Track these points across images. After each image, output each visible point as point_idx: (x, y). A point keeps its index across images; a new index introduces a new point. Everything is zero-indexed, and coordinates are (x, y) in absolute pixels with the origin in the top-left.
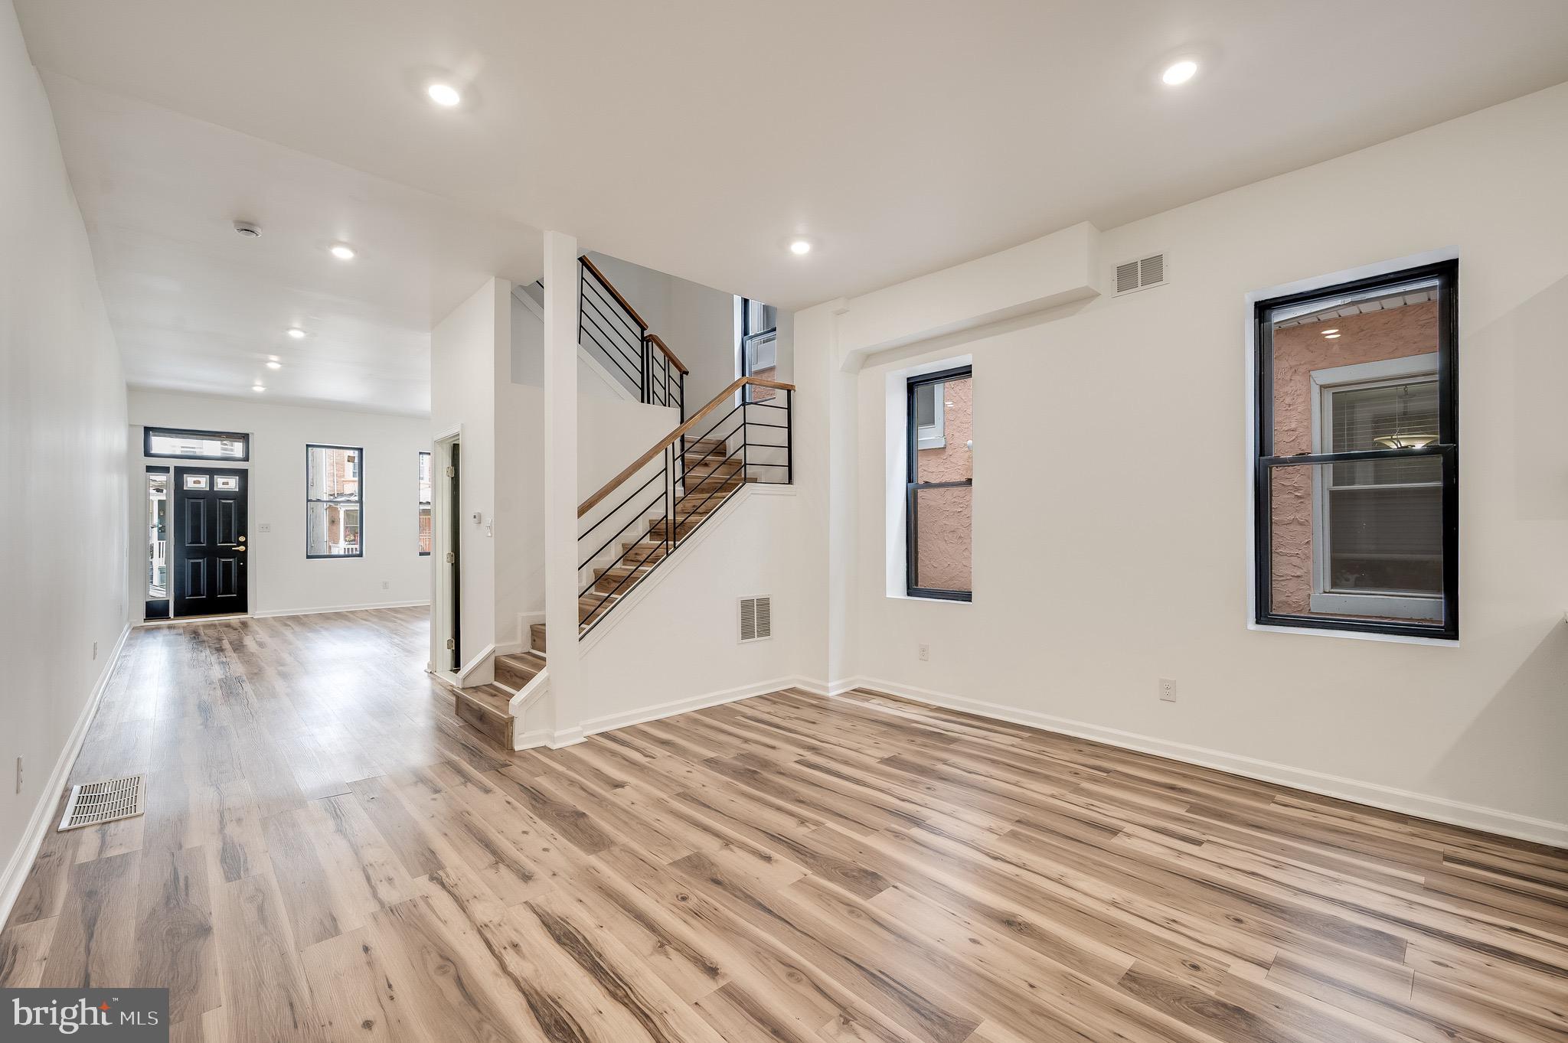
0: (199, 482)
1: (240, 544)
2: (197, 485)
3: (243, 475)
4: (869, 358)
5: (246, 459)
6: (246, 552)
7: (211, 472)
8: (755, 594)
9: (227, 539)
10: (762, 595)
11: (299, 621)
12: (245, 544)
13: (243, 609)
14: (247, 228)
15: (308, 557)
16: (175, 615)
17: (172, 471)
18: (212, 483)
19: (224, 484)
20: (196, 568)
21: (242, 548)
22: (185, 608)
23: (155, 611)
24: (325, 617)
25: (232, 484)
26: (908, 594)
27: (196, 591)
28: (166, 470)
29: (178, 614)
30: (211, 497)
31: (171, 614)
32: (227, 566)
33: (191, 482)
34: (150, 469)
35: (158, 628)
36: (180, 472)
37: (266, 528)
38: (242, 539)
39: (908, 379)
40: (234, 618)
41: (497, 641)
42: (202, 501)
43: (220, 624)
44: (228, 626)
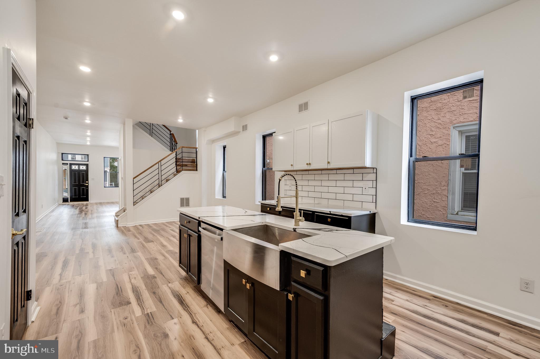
0: (76, 167)
1: (86, 183)
2: (75, 168)
3: (87, 165)
4: (213, 141)
5: (88, 161)
6: (88, 185)
7: (79, 165)
8: (185, 196)
9: (83, 182)
10: (187, 197)
11: (101, 204)
12: (88, 183)
13: (88, 200)
14: (66, 118)
15: (105, 187)
16: (70, 201)
17: (69, 164)
18: (79, 167)
19: (82, 167)
20: (75, 189)
21: (87, 184)
22: (73, 200)
23: (65, 200)
24: (108, 203)
25: (84, 168)
26: (223, 198)
27: (75, 195)
28: (67, 164)
29: (71, 201)
30: (79, 171)
31: (69, 201)
32: (83, 189)
33: (74, 167)
34: (63, 164)
35: (65, 204)
36: (71, 165)
37: (93, 179)
38: (87, 182)
39: (223, 146)
40: (85, 203)
41: (124, 206)
42: (76, 172)
43: (81, 204)
44: (83, 204)
